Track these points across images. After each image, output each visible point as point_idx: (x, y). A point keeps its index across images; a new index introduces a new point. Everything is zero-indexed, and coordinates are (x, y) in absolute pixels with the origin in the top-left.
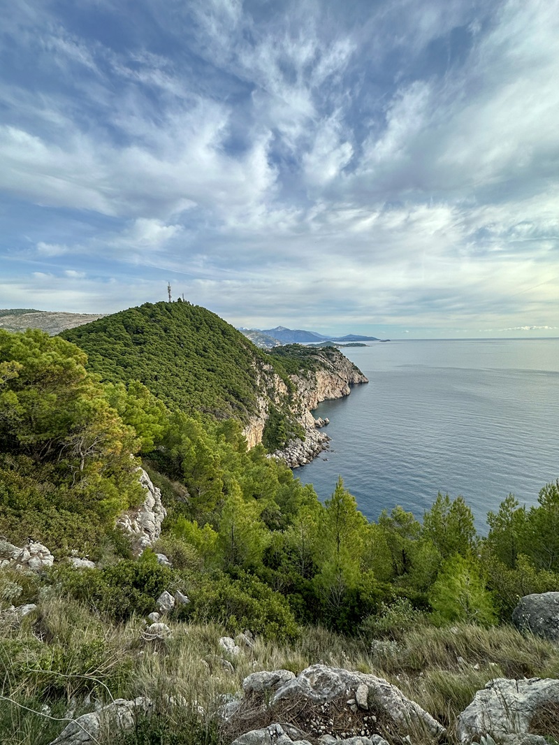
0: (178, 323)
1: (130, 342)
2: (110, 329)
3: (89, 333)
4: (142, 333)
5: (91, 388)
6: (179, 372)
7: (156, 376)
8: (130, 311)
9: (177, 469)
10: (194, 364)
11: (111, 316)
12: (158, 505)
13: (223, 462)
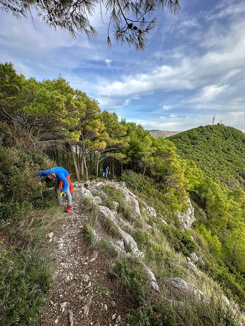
0: (215, 135)
1: (190, 143)
2: (183, 137)
3: (174, 139)
4: (196, 139)
5: (175, 160)
6: (211, 159)
7: (198, 159)
8: (192, 130)
9: (202, 203)
10: (220, 156)
11: (184, 132)
12: (192, 215)
13: (230, 210)
